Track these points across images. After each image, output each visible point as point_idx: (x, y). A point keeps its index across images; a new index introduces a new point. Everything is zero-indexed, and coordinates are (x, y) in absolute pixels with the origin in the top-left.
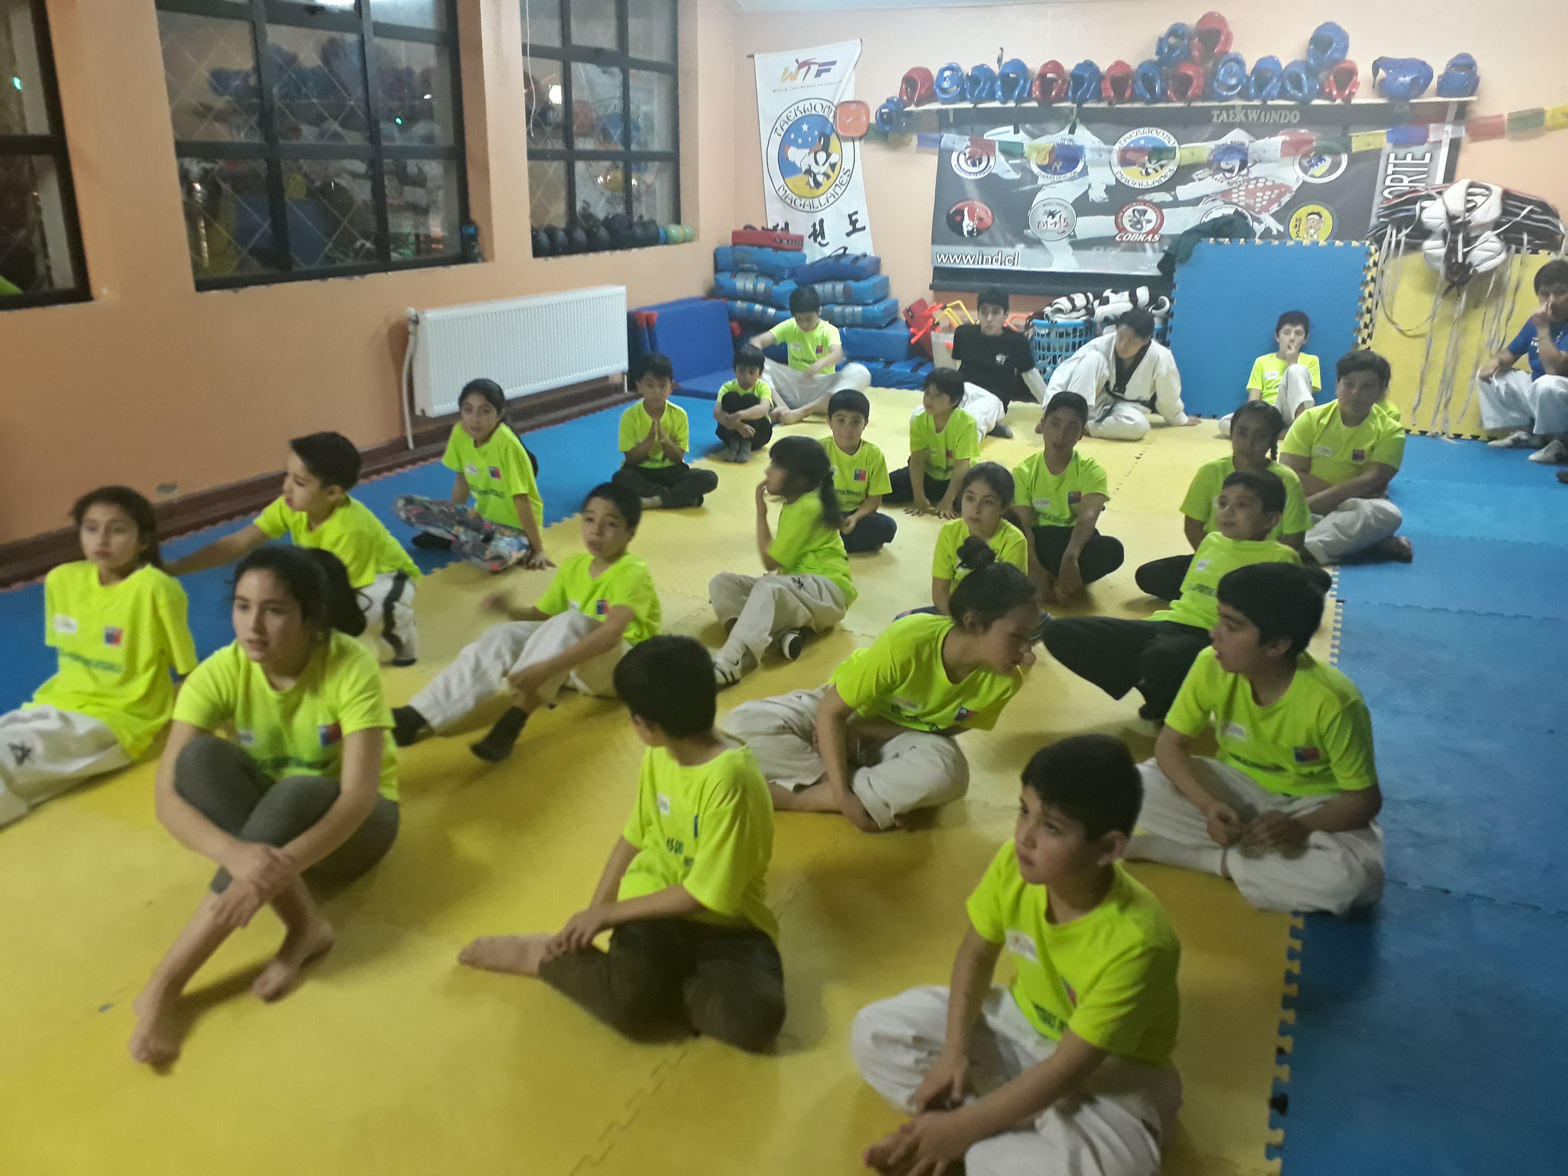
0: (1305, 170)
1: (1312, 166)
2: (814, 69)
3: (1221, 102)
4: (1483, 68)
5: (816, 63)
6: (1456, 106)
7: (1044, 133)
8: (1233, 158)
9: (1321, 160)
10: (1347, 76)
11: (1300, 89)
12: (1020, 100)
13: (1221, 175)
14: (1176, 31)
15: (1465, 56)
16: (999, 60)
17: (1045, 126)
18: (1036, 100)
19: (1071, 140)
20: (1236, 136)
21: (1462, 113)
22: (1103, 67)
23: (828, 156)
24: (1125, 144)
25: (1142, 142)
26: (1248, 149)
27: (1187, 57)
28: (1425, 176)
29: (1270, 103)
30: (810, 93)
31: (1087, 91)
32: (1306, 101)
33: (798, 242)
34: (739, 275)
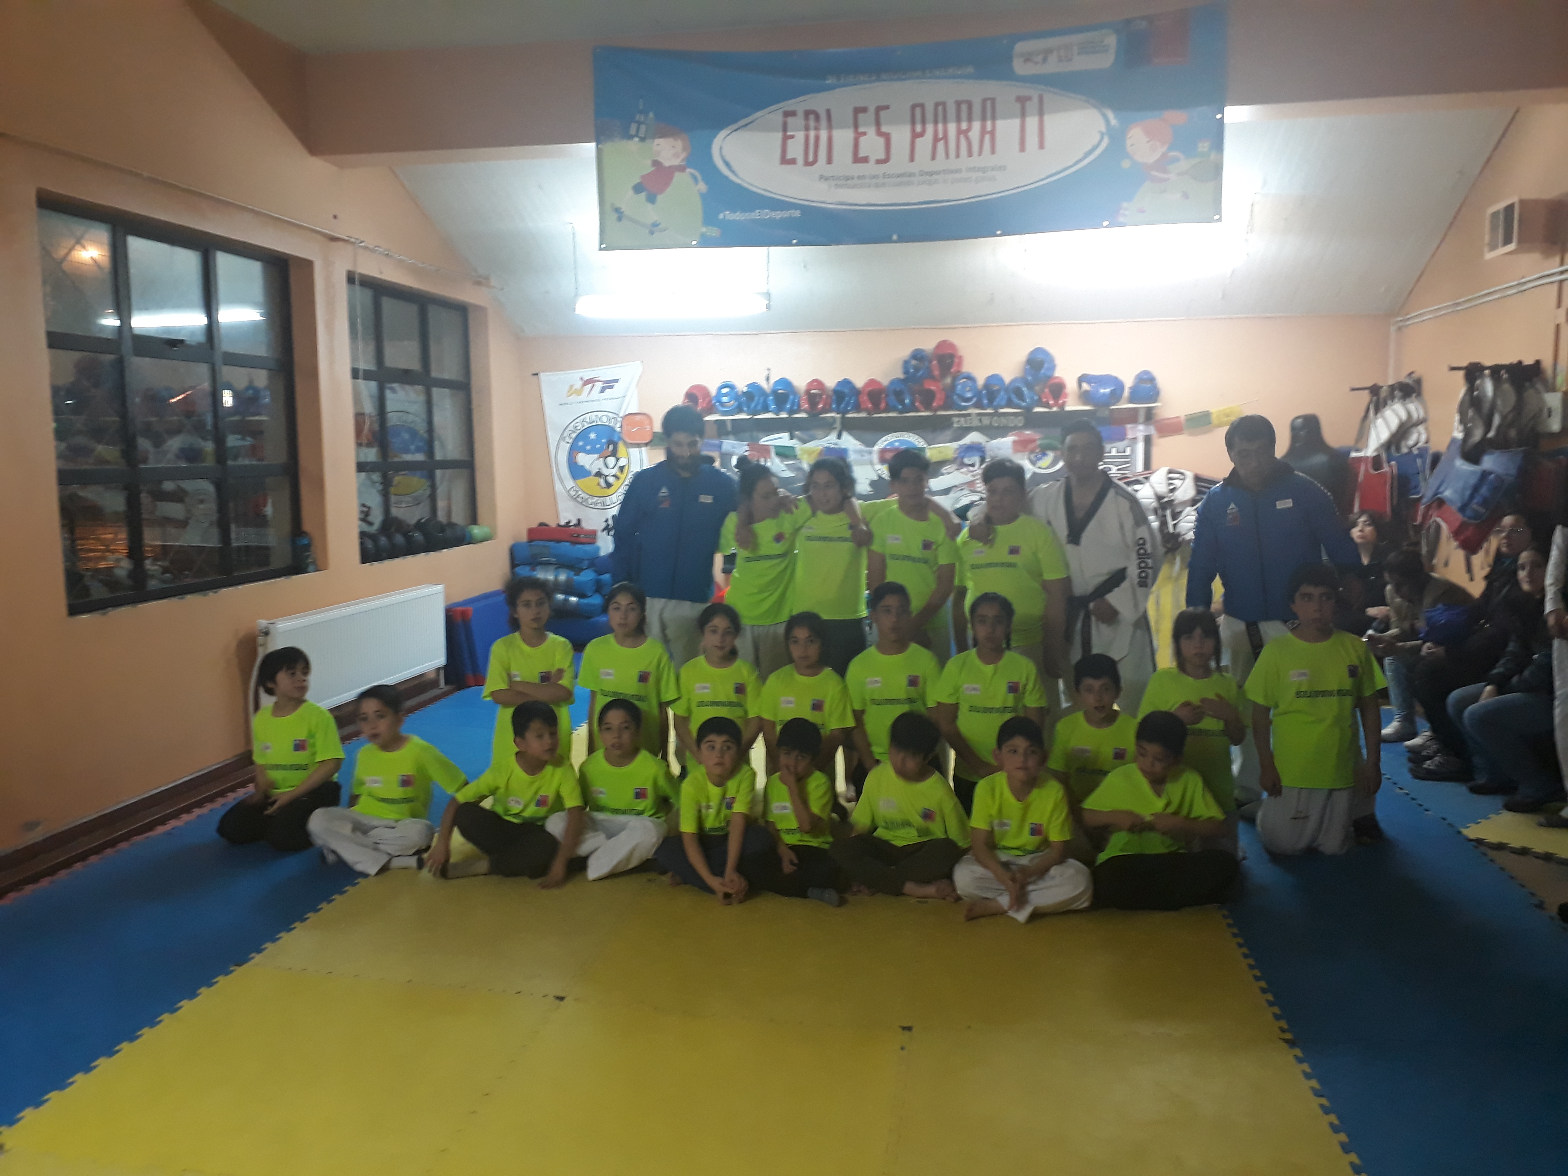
0: (1033, 463)
1: (1039, 459)
2: (599, 386)
3: (961, 411)
4: (1163, 382)
5: (599, 381)
6: (1144, 411)
7: (813, 438)
8: (975, 456)
9: (1044, 454)
10: (1058, 389)
11: (1024, 400)
12: (791, 412)
13: (966, 469)
14: (918, 355)
15: (1146, 372)
16: (768, 379)
17: (812, 432)
18: (805, 411)
19: (836, 444)
20: (973, 437)
21: (1150, 416)
22: (859, 384)
23: (618, 459)
24: (883, 446)
25: (897, 444)
26: (985, 447)
27: (930, 376)
28: (1127, 465)
29: (1001, 411)
30: (595, 406)
31: (848, 404)
32: (1028, 409)
33: (592, 536)
34: (538, 568)
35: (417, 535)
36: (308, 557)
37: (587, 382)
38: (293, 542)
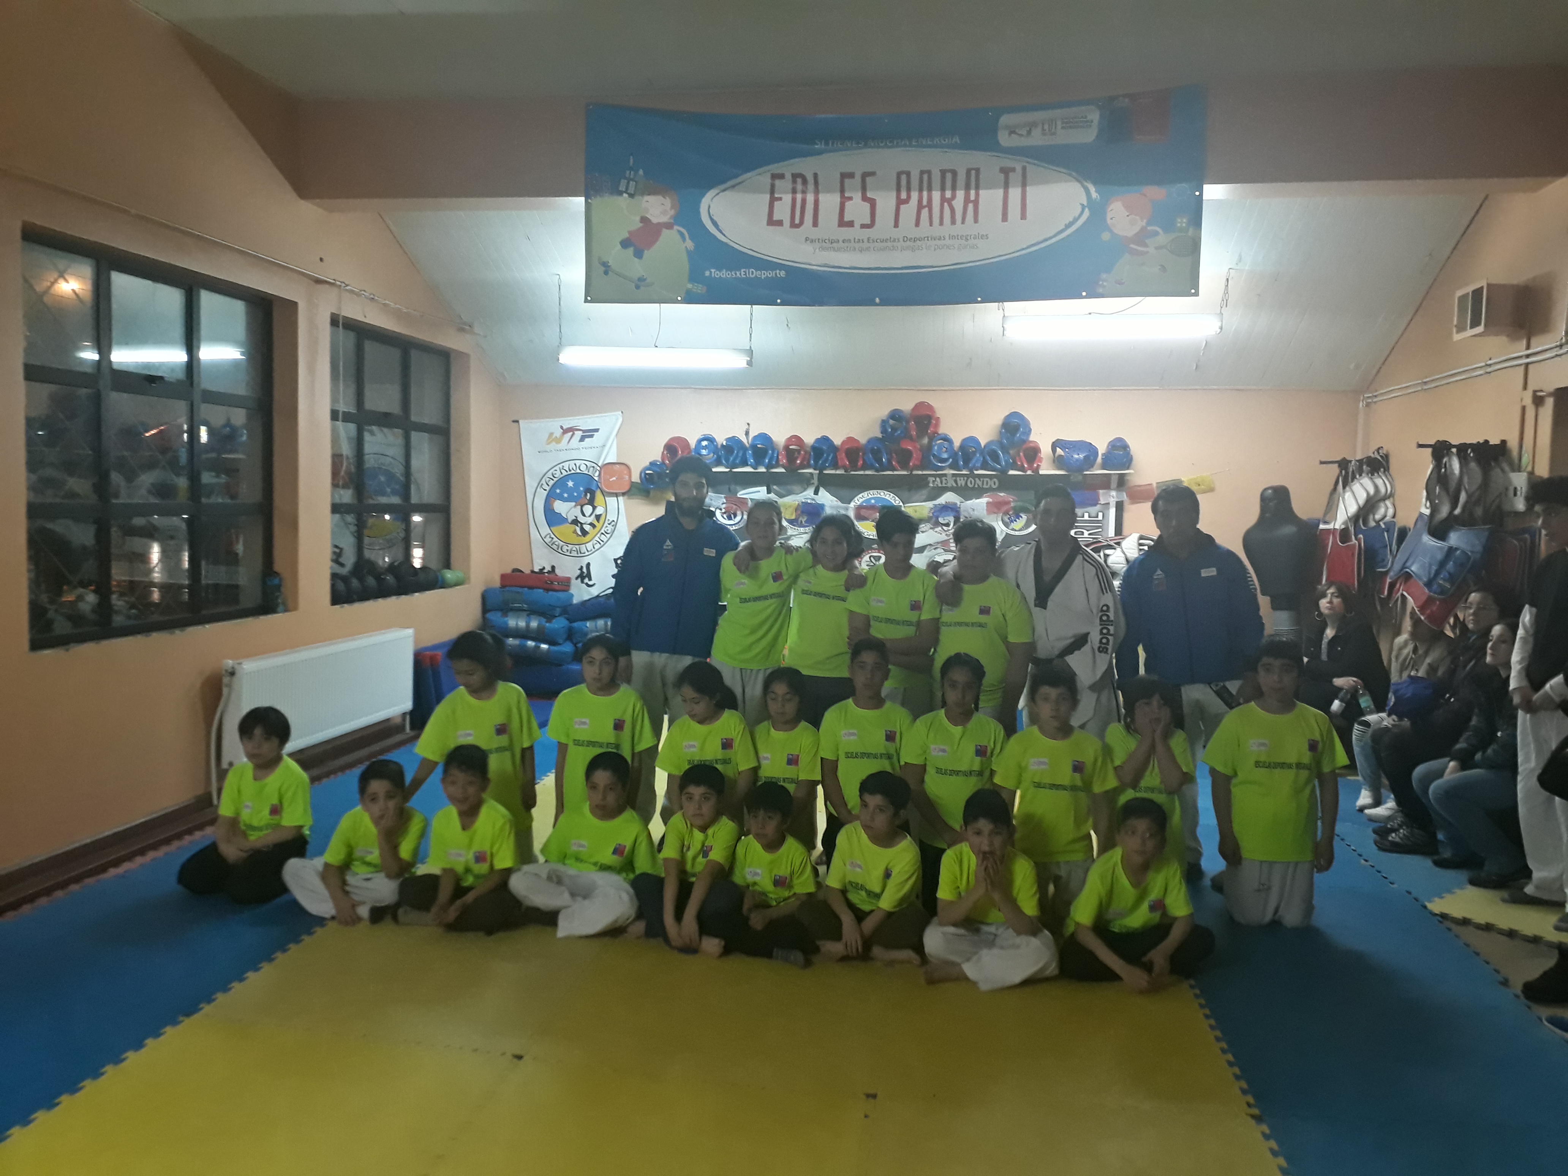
0: (1006, 525)
1: (1012, 521)
2: (579, 434)
3: (937, 471)
4: (1135, 448)
5: (580, 430)
6: (1117, 476)
7: (790, 493)
8: (949, 515)
9: (1018, 517)
10: (1033, 453)
11: (999, 463)
12: (770, 466)
13: (940, 528)
14: (895, 415)
15: (1120, 440)
16: (747, 433)
17: (791, 487)
18: (783, 466)
19: (813, 499)
20: (948, 497)
21: (1122, 482)
22: (837, 441)
23: (594, 508)
24: (859, 503)
25: (873, 501)
26: (960, 508)
27: (907, 435)
28: (1100, 530)
29: (976, 472)
30: (574, 455)
31: (826, 461)
32: (1004, 472)
33: (566, 583)
34: (510, 614)
35: (389, 578)
36: (277, 597)
37: (565, 431)
38: (264, 583)
